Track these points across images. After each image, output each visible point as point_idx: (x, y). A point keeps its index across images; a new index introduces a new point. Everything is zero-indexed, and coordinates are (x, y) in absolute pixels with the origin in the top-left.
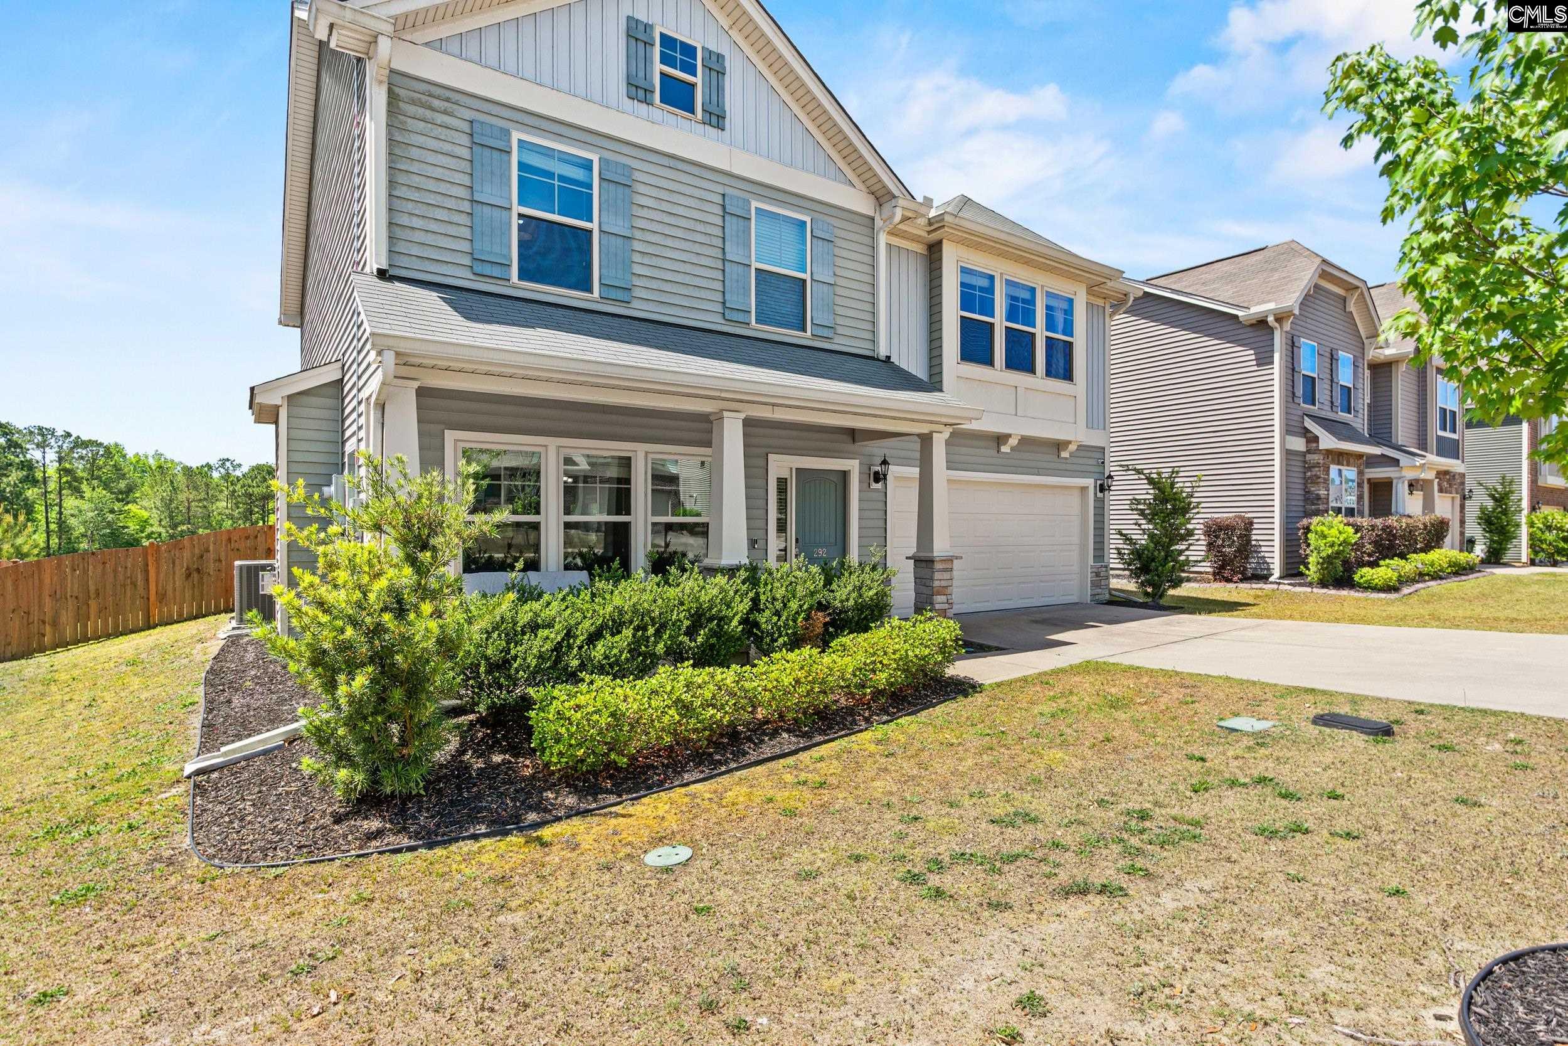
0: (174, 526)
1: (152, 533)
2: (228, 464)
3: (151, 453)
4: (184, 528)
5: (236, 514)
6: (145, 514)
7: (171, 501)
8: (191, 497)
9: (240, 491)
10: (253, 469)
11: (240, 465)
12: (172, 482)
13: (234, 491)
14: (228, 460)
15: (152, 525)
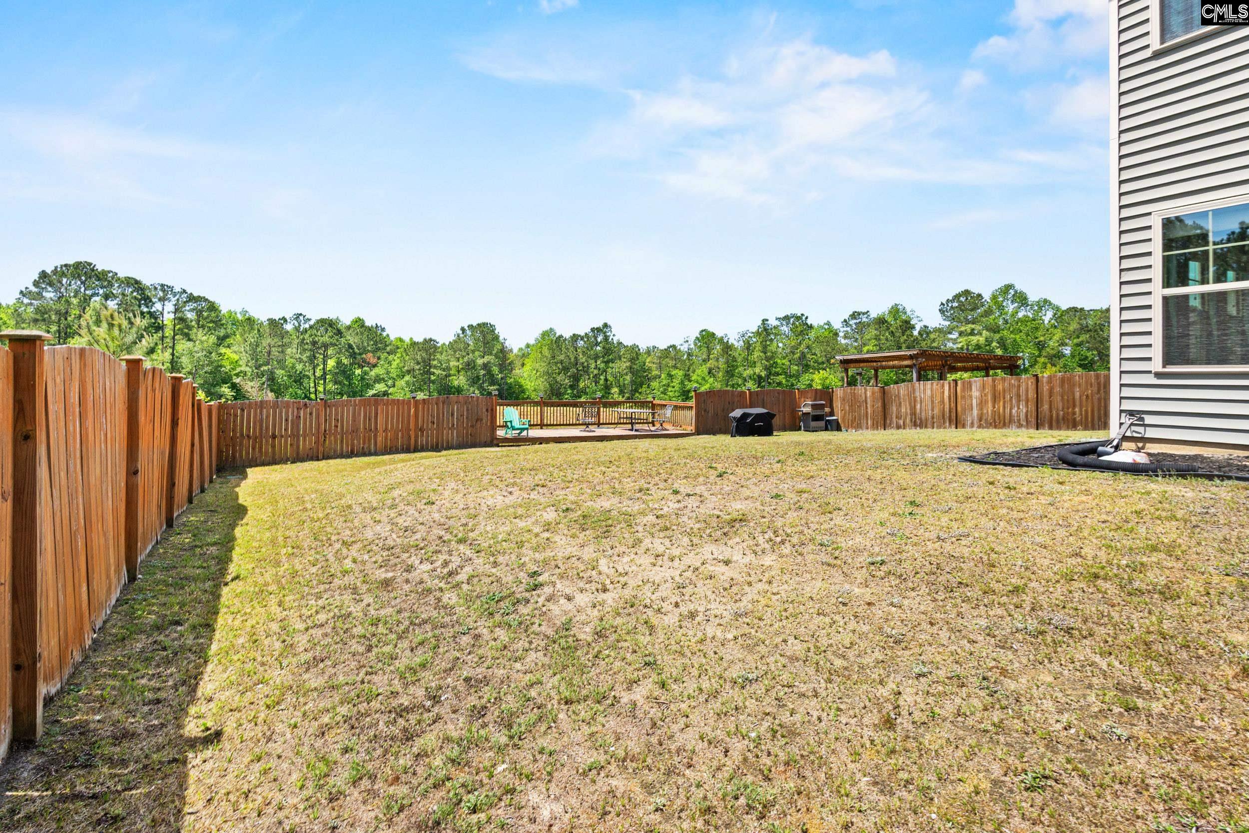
0: (258, 367)
1: (241, 372)
2: (301, 318)
3: (239, 310)
4: (266, 368)
5: (304, 358)
6: (235, 357)
7: (257, 346)
8: (273, 343)
9: (308, 340)
10: (318, 322)
11: (310, 320)
12: (259, 331)
13: (304, 339)
14: (301, 314)
15: (240, 366)
